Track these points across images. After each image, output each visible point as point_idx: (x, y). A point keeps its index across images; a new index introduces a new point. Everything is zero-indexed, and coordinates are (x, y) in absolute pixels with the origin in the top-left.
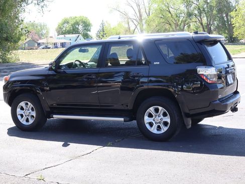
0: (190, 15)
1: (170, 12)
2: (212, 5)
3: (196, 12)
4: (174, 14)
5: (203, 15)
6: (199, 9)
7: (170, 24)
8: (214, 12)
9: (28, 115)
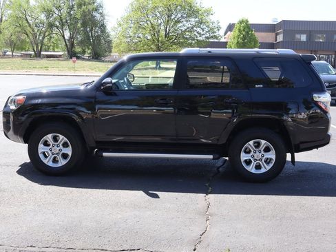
0: (51, 26)
1: (27, 20)
2: (77, 16)
3: (57, 24)
4: (31, 24)
5: (66, 27)
6: (61, 20)
7: (27, 35)
8: (79, 25)
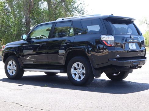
9: (13, 69)
